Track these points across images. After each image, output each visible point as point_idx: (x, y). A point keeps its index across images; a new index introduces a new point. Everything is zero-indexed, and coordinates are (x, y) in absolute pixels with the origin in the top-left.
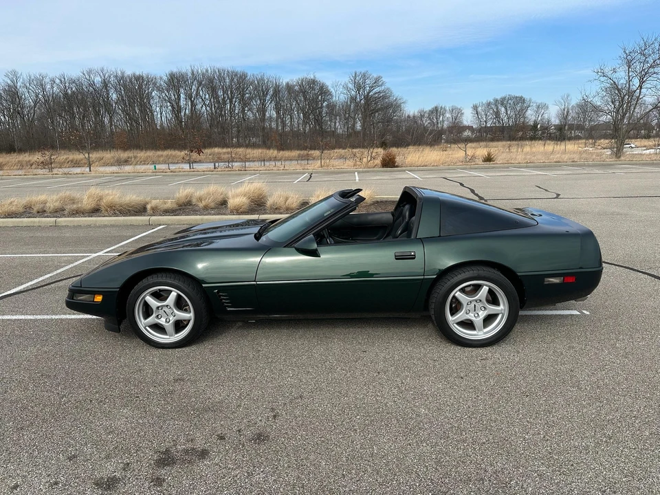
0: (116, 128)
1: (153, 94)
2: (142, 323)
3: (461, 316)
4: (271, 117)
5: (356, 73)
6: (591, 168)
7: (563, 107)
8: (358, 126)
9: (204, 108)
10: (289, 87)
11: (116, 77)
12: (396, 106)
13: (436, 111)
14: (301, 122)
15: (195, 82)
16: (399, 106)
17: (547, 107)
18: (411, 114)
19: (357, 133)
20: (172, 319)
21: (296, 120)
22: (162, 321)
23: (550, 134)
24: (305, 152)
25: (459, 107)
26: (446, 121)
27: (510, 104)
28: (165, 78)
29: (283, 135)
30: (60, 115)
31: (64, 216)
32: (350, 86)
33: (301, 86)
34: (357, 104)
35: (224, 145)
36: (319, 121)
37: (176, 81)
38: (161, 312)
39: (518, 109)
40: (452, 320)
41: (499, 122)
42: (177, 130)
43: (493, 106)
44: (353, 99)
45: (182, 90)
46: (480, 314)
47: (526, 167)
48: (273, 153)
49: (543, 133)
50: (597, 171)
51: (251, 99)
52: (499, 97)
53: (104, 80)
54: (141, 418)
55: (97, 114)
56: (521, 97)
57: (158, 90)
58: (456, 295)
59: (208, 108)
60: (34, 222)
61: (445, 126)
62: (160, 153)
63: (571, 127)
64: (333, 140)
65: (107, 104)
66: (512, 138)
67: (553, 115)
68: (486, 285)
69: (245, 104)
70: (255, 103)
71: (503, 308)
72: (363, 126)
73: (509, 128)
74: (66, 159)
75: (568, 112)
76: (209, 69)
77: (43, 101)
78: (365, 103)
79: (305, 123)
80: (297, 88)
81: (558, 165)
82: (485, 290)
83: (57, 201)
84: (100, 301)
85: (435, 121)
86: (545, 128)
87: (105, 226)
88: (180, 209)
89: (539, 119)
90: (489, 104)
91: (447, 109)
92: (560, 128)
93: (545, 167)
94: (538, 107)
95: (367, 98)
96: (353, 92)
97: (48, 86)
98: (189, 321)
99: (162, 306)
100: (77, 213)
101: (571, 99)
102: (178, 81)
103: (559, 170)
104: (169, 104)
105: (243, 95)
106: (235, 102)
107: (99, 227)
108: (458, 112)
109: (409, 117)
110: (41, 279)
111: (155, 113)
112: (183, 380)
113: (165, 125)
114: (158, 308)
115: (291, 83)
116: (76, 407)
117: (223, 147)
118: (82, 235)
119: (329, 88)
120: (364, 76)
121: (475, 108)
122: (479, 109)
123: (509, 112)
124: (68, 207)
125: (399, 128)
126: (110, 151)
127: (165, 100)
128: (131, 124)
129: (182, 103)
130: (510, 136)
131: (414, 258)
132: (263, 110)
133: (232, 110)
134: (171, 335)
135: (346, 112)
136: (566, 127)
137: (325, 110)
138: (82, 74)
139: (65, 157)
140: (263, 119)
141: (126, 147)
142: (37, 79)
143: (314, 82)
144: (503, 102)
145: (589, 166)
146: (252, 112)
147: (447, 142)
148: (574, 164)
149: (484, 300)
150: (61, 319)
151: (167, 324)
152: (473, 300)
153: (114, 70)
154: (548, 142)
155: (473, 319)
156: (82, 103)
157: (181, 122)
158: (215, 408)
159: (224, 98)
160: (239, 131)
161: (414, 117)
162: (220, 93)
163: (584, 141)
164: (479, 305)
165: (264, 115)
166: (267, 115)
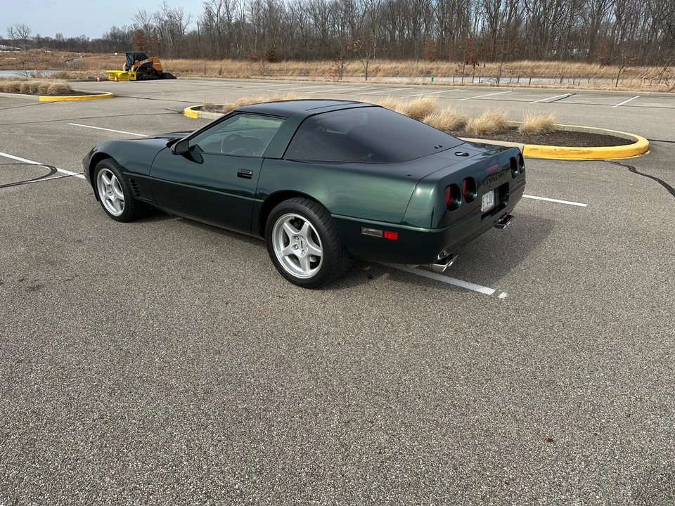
4: (608, 23)
46: (305, 252)
48: (595, 68)
82: (305, 226)
157: (495, 31)
165: (600, 20)
166: (604, 20)
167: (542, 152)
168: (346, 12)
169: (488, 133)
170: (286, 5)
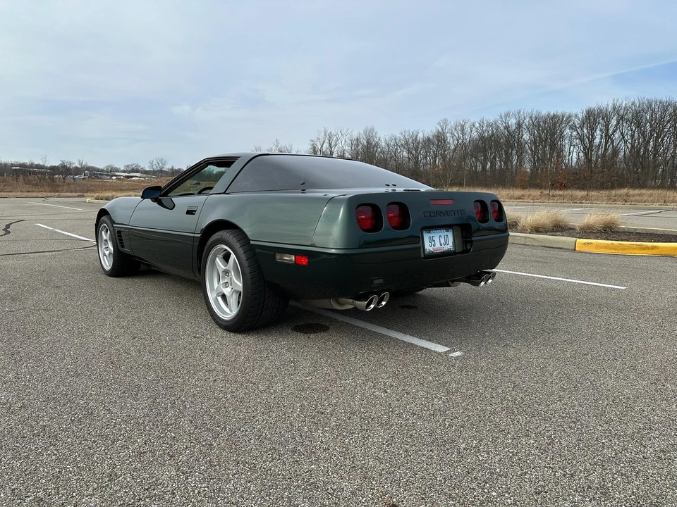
9: (622, 144)
11: (531, 118)
28: (580, 116)
37: (592, 118)
45: (598, 127)
53: (519, 122)
57: (571, 128)
68: (231, 253)
127: (576, 138)
131: (195, 214)
138: (499, 117)
153: (530, 111)
155: (226, 293)
167: (597, 246)
168: (438, 146)
169: (541, 229)
170: (383, 141)
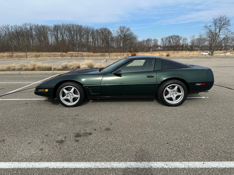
0: (35, 44)
1: (48, 33)
2: (62, 99)
3: (168, 96)
5: (121, 26)
6: (203, 59)
7: (192, 39)
8: (122, 45)
9: (67, 38)
10: (97, 31)
11: (35, 26)
12: (135, 38)
13: (148, 40)
14: (101, 43)
15: (64, 28)
16: (136, 38)
17: (187, 39)
18: (140, 41)
19: (121, 47)
20: (72, 97)
21: (99, 43)
22: (69, 98)
23: (188, 48)
24: (103, 54)
25: (157, 39)
26: (152, 44)
27: (174, 38)
28: (53, 27)
29: (95, 47)
30: (14, 39)
31: (22, 71)
32: (119, 31)
33: (101, 30)
34: (121, 37)
35: (74, 51)
36: (107, 43)
37: (57, 28)
38: (68, 95)
39: (177, 40)
40: (165, 97)
41: (170, 44)
42: (57, 45)
43: (168, 39)
44: (120, 35)
45: (59, 31)
46: (174, 95)
47: (181, 58)
48: (91, 54)
49: (186, 48)
50: (205, 60)
51: (83, 35)
52: (170, 36)
53: (31, 27)
54: (66, 125)
55: (28, 39)
56: (178, 36)
57: (50, 31)
58: (167, 89)
59: (68, 38)
60: (12, 73)
61: (152, 45)
62: (51, 53)
63: (195, 46)
64: (113, 50)
65: (31, 36)
66: (175, 50)
67: (189, 42)
68: (177, 86)
69: (81, 36)
70: (85, 36)
71: (182, 94)
72: (123, 45)
73: (174, 46)
74: (17, 55)
75: (194, 41)
76: (69, 24)
77: (8, 34)
78: (124, 37)
79: (103, 44)
80: (100, 31)
81: (192, 57)
82: (176, 87)
83: (19, 66)
84: (47, 91)
85: (148, 43)
86: (186, 47)
87: (37, 74)
88: (63, 69)
89: (184, 43)
90: (167, 38)
91: (152, 39)
92: (191, 47)
93: (187, 58)
94: (184, 39)
95: (125, 35)
96: (120, 33)
97: (10, 29)
98: (78, 98)
99: (69, 93)
100: (27, 70)
101: (195, 37)
102: (58, 28)
103: (192, 59)
104: (54, 36)
105: (81, 33)
106: (78, 36)
107: (35, 74)
108: (156, 41)
109: (139, 42)
110: (19, 89)
111: (49, 39)
112: (78, 115)
113: (52, 43)
114: (67, 93)
115: (98, 29)
116: (44, 123)
117: (73, 51)
118: (30, 77)
119: (111, 31)
120: (124, 27)
121: (162, 39)
122: (164, 40)
123: (174, 41)
124: (24, 68)
125: (135, 46)
126: (33, 52)
127: (53, 35)
128: (40, 43)
129: (59, 36)
130: (174, 49)
131: (153, 77)
132: (88, 39)
133: (77, 39)
134: (72, 103)
135: (117, 40)
136: (194, 46)
137: (110, 39)
138: (22, 25)
139: (16, 54)
140: (88, 42)
141: (38, 51)
142: (6, 26)
143: (106, 29)
144: (172, 37)
145: (202, 58)
146: (84, 39)
147: (152, 51)
148: (197, 57)
149: (176, 91)
150: (31, 100)
151: (70, 99)
152: (172, 91)
153: (34, 24)
154: (187, 51)
155: (173, 97)
156: (23, 35)
157: (58, 43)
158: (91, 122)
159: (74, 34)
160: (79, 46)
161: (141, 42)
162: (72, 33)
163: (199, 51)
164: (174, 92)
165: (88, 40)
166: (89, 40)
